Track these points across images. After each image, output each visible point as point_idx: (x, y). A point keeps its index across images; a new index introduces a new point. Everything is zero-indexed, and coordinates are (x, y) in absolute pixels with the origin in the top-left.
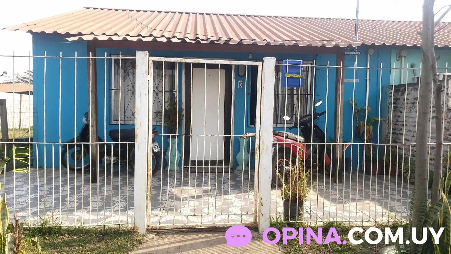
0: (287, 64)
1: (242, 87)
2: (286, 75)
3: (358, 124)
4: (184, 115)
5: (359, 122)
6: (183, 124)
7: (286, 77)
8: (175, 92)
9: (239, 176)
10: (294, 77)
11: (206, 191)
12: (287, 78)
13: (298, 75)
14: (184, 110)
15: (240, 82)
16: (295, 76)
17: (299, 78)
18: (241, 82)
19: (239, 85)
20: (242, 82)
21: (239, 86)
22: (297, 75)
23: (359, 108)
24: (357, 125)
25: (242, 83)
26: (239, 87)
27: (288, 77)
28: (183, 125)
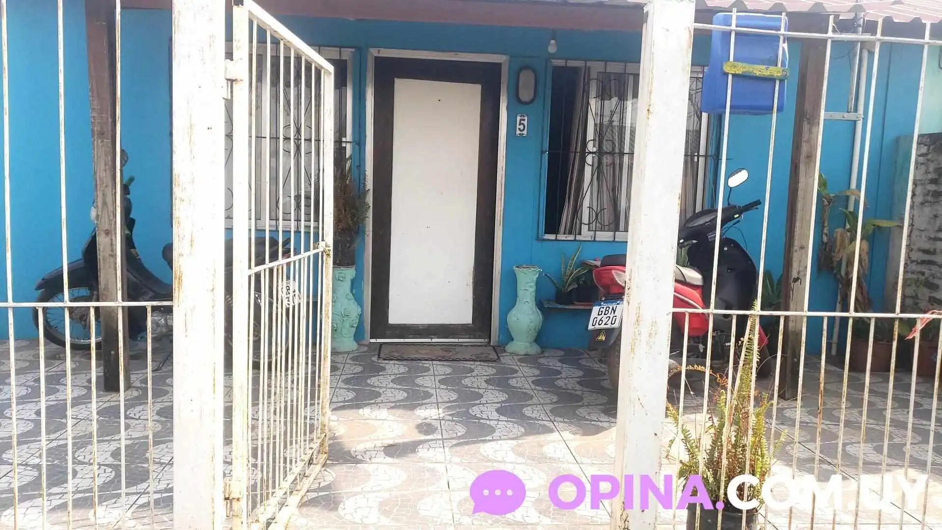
0: (733, 27)
1: (525, 132)
2: (727, 69)
3: (826, 234)
4: (371, 205)
5: (831, 231)
6: (367, 229)
7: (727, 74)
8: (346, 142)
9: (516, 372)
10: (758, 74)
11: (426, 428)
12: (730, 77)
13: (772, 68)
14: (371, 192)
15: (521, 120)
16: (759, 70)
17: (771, 80)
18: (524, 120)
19: (518, 127)
20: (526, 118)
21: (517, 130)
22: (767, 69)
23: (832, 195)
24: (825, 239)
25: (525, 123)
26: (518, 132)
27: (734, 75)
28: (367, 233)
